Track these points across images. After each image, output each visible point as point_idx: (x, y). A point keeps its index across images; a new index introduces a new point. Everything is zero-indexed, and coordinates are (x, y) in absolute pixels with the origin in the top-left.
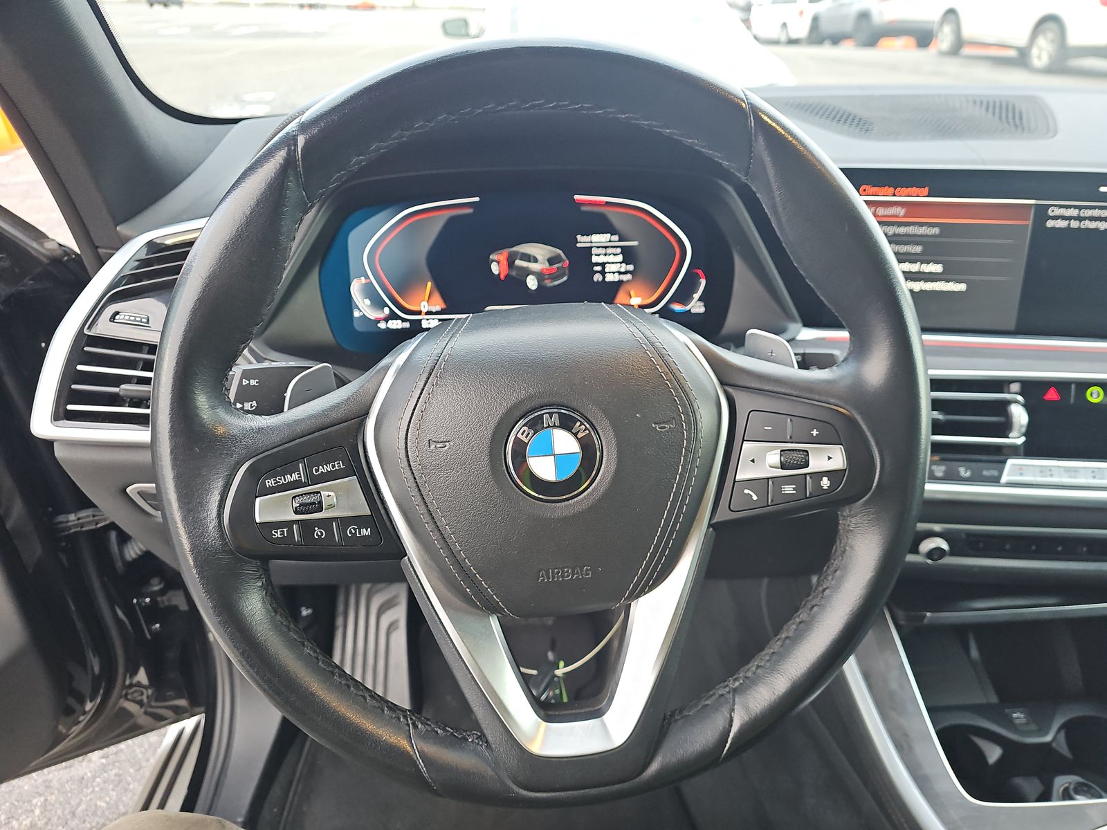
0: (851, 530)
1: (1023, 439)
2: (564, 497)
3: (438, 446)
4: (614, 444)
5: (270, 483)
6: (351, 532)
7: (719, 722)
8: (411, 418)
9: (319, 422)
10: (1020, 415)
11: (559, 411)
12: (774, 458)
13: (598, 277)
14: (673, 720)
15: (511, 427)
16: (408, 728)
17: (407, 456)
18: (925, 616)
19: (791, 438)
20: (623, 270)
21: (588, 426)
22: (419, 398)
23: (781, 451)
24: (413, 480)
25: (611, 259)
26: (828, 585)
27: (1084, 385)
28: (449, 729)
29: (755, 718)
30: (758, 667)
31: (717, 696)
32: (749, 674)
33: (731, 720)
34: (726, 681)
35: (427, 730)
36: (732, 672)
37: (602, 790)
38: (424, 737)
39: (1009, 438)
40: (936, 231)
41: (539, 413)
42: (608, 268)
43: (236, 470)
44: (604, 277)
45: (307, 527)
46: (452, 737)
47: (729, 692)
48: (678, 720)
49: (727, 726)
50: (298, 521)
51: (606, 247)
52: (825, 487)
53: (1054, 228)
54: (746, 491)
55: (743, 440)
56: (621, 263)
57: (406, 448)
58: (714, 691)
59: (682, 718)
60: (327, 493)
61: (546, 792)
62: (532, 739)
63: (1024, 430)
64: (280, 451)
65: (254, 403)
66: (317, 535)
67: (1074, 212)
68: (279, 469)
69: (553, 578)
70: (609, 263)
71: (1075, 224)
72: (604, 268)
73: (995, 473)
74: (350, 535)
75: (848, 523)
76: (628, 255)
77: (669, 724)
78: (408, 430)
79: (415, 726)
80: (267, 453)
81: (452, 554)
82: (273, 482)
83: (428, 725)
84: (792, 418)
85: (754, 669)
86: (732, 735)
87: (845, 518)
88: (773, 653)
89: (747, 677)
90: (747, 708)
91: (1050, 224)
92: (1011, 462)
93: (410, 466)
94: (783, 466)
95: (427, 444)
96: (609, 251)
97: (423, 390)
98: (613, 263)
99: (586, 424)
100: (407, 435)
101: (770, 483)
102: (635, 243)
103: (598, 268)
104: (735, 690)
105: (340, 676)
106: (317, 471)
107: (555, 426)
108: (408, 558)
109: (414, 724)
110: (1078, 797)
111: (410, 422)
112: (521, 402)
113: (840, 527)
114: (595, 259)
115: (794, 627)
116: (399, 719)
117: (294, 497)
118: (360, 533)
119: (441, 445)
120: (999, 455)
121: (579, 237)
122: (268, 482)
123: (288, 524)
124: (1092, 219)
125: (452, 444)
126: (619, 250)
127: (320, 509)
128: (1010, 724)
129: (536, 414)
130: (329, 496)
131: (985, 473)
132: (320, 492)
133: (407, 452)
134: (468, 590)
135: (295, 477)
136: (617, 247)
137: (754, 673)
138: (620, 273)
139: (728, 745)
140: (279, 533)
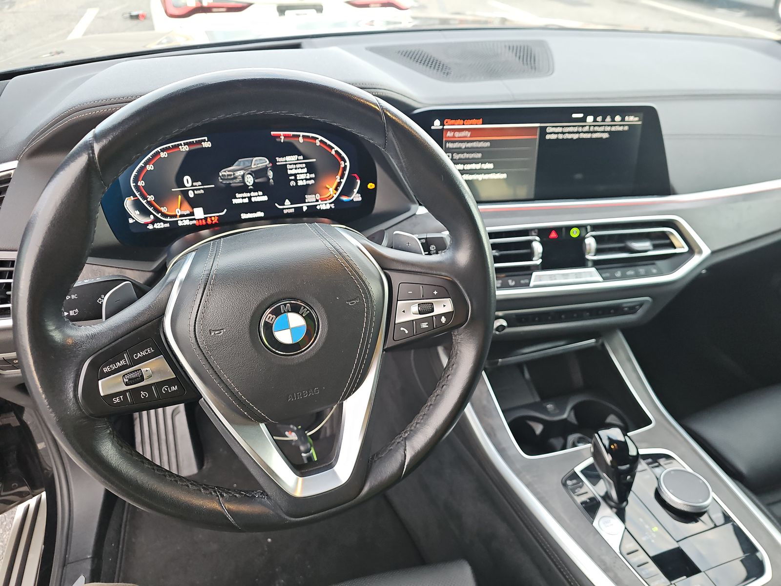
0: (459, 342)
1: (540, 261)
2: (299, 351)
3: (216, 333)
4: (325, 317)
5: (106, 370)
6: (164, 390)
7: (399, 457)
8: (196, 318)
9: (133, 326)
10: (538, 247)
11: (290, 302)
12: (415, 309)
13: (293, 183)
14: (373, 461)
15: (261, 315)
16: (217, 498)
17: (197, 341)
18: (498, 362)
19: (423, 296)
20: (308, 177)
21: (308, 308)
22: (200, 304)
23: (419, 304)
24: (203, 355)
25: (300, 171)
26: (450, 373)
27: (569, 228)
28: (243, 493)
29: (418, 452)
30: (417, 423)
31: (396, 443)
32: (413, 428)
33: (405, 456)
34: (400, 434)
35: (230, 496)
36: (403, 429)
37: (338, 508)
38: (229, 501)
39: (532, 260)
40: (488, 144)
41: (278, 305)
42: (299, 177)
43: (82, 366)
44: (297, 183)
45: (135, 392)
46: (246, 497)
47: (402, 440)
48: (376, 461)
49: (403, 459)
50: (129, 390)
51: (295, 164)
52: (444, 322)
53: (550, 140)
54: (402, 329)
55: (398, 300)
56: (306, 173)
57: (195, 336)
58: (394, 440)
59: (378, 459)
60: (145, 369)
61: (306, 516)
62: (295, 489)
63: (541, 255)
64: (109, 348)
65: (77, 310)
66: (143, 396)
67: (560, 130)
68: (111, 360)
69: (297, 398)
70: (299, 174)
71: (561, 136)
72: (296, 177)
73: (527, 281)
74: (164, 392)
75: (457, 338)
76: (310, 168)
77: (371, 464)
78: (195, 326)
79: (222, 496)
80: (101, 351)
81: (233, 394)
82: (108, 369)
83: (230, 493)
84: (423, 285)
85: (415, 425)
86: (406, 464)
87: (455, 336)
88: (424, 414)
89: (411, 430)
90: (413, 447)
91: (548, 137)
92: (535, 274)
93: (199, 347)
94: (420, 313)
95: (209, 333)
96: (298, 166)
97: (201, 299)
98: (301, 174)
99: (307, 307)
100: (195, 328)
101: (414, 322)
102: (314, 160)
103: (293, 178)
104: (406, 439)
105: (170, 476)
106: (136, 356)
107: (288, 312)
108: (204, 399)
109: (221, 495)
110: (579, 444)
111: (196, 320)
112: (266, 299)
113: (453, 341)
114: (289, 172)
115: (434, 398)
116: (211, 493)
117: (124, 376)
118: (170, 390)
119: (218, 332)
120: (529, 271)
121: (277, 158)
122: (105, 369)
123: (123, 393)
124: (569, 133)
125: (225, 330)
126: (304, 165)
127: (143, 379)
128: (545, 411)
129: (276, 306)
130: (147, 371)
131: (522, 282)
132: (140, 369)
133: (196, 339)
134: (246, 413)
135: (122, 363)
136: (303, 163)
137: (415, 427)
138: (306, 179)
139: (405, 470)
140: (118, 400)
